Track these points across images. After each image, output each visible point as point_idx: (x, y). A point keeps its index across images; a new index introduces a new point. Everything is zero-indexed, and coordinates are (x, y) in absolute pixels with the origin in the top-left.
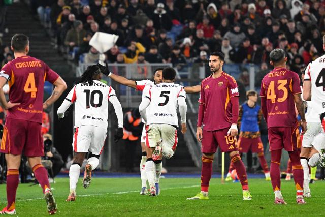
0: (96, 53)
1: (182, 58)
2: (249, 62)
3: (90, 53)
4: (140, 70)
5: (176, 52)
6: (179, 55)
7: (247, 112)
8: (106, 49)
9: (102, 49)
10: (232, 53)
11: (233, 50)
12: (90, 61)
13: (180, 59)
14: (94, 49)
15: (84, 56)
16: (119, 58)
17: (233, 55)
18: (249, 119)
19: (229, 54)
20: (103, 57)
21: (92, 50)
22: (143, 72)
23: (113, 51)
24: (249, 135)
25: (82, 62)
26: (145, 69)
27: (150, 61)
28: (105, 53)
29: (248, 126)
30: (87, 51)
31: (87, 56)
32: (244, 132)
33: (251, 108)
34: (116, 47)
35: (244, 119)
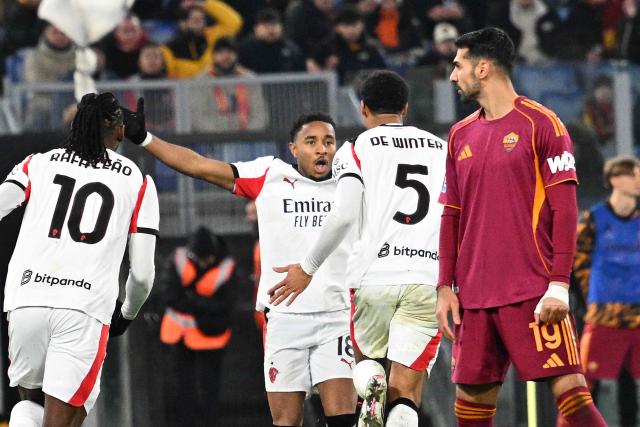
0: (64, 47)
1: (373, 51)
2: (608, 55)
3: (43, 47)
4: (225, 102)
5: (350, 31)
6: (361, 40)
7: (610, 236)
8: (100, 28)
9: (86, 34)
10: (547, 26)
11: (550, 16)
12: (45, 74)
13: (364, 56)
14: (57, 32)
15: (20, 60)
16: (146, 61)
17: (553, 32)
18: (618, 258)
19: (539, 31)
20: (88, 60)
21: (49, 35)
22: (235, 105)
23: (122, 36)
24: (620, 315)
25: (16, 80)
26: (242, 96)
27: (259, 69)
28: (96, 46)
29: (616, 284)
30: (32, 42)
31: (31, 61)
32: (601, 307)
33: (625, 219)
34: (135, 21)
35: (599, 261)
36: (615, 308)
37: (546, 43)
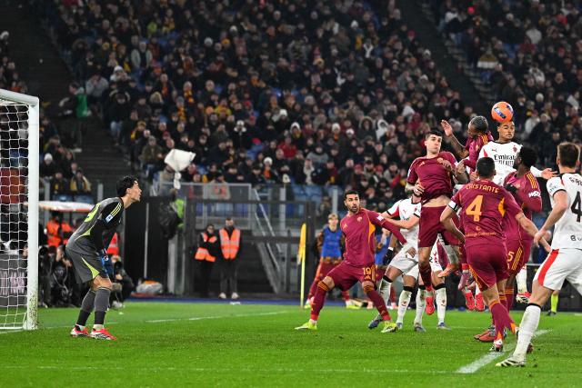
0: (172, 172)
1: (262, 178)
2: (331, 184)
3: (165, 171)
4: (218, 191)
5: (256, 172)
6: (259, 175)
7: (328, 237)
8: (182, 167)
9: (178, 167)
10: (314, 174)
11: (315, 171)
12: (165, 179)
13: (260, 180)
14: (170, 168)
15: (158, 174)
16: (195, 178)
17: (316, 177)
18: (330, 243)
19: (312, 176)
20: (178, 176)
21: (167, 167)
22: (221, 192)
23: (189, 169)
24: (330, 261)
25: (157, 180)
26: (223, 189)
27: (229, 182)
28: (181, 172)
29: (330, 252)
30: (162, 169)
31: (161, 174)
32: (325, 258)
33: (333, 232)
34: (194, 166)
35: (325, 244)
36: (329, 258)
37: (314, 179)
